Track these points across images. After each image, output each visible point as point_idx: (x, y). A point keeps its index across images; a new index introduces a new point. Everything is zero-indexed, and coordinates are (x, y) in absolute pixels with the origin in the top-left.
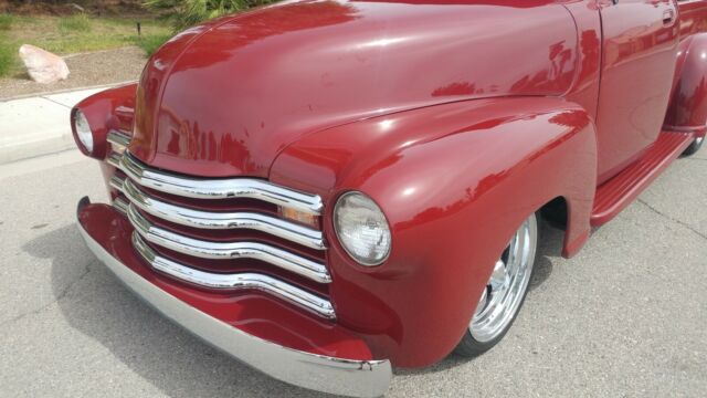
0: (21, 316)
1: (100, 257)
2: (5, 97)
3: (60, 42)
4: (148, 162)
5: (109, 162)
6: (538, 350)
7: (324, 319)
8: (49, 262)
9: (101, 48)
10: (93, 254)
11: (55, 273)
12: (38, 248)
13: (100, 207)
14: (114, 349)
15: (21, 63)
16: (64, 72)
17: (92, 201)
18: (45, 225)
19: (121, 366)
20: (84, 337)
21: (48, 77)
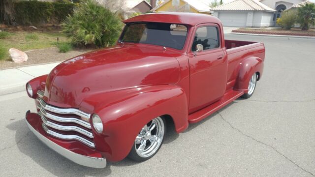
0: (5, 148)
1: (31, 130)
2: (2, 68)
3: (25, 45)
4: (47, 102)
5: (38, 100)
6: (162, 161)
7: (92, 148)
8: (15, 132)
9: (42, 48)
10: (30, 129)
11: (16, 135)
12: (11, 127)
13: (33, 114)
14: (33, 159)
15: (9, 54)
16: (26, 58)
17: (31, 112)
18: (14, 119)
19: (35, 163)
20: (24, 155)
21: (19, 60)
